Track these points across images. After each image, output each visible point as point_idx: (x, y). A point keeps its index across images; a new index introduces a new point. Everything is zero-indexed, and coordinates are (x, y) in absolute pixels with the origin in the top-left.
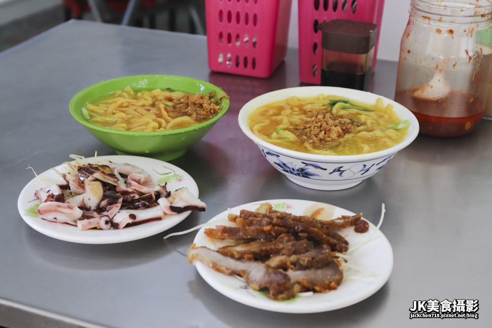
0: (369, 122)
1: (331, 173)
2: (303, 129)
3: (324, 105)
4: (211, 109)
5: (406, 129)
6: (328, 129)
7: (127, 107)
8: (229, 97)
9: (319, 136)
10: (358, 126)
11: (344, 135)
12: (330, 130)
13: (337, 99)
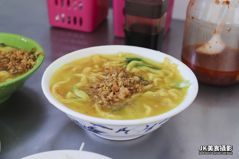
0: (155, 80)
1: (117, 132)
2: (96, 88)
3: (121, 63)
4: (27, 64)
5: (187, 88)
6: (117, 90)
9: (108, 97)
10: (146, 85)
11: (132, 95)
12: (119, 91)
13: (133, 57)
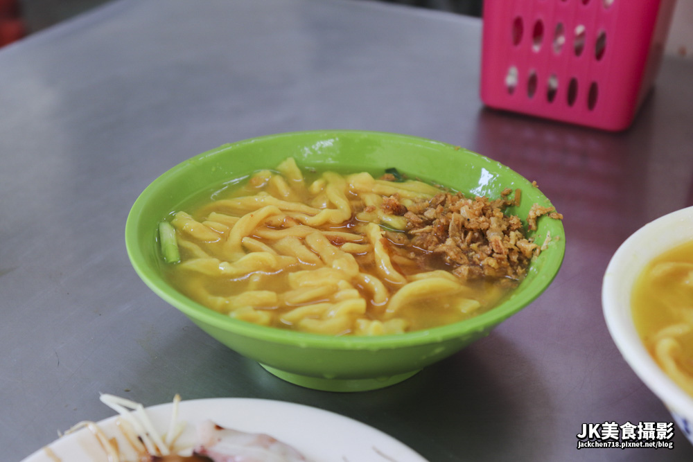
7: (280, 227)
8: (561, 216)
